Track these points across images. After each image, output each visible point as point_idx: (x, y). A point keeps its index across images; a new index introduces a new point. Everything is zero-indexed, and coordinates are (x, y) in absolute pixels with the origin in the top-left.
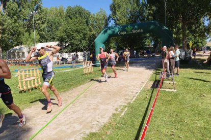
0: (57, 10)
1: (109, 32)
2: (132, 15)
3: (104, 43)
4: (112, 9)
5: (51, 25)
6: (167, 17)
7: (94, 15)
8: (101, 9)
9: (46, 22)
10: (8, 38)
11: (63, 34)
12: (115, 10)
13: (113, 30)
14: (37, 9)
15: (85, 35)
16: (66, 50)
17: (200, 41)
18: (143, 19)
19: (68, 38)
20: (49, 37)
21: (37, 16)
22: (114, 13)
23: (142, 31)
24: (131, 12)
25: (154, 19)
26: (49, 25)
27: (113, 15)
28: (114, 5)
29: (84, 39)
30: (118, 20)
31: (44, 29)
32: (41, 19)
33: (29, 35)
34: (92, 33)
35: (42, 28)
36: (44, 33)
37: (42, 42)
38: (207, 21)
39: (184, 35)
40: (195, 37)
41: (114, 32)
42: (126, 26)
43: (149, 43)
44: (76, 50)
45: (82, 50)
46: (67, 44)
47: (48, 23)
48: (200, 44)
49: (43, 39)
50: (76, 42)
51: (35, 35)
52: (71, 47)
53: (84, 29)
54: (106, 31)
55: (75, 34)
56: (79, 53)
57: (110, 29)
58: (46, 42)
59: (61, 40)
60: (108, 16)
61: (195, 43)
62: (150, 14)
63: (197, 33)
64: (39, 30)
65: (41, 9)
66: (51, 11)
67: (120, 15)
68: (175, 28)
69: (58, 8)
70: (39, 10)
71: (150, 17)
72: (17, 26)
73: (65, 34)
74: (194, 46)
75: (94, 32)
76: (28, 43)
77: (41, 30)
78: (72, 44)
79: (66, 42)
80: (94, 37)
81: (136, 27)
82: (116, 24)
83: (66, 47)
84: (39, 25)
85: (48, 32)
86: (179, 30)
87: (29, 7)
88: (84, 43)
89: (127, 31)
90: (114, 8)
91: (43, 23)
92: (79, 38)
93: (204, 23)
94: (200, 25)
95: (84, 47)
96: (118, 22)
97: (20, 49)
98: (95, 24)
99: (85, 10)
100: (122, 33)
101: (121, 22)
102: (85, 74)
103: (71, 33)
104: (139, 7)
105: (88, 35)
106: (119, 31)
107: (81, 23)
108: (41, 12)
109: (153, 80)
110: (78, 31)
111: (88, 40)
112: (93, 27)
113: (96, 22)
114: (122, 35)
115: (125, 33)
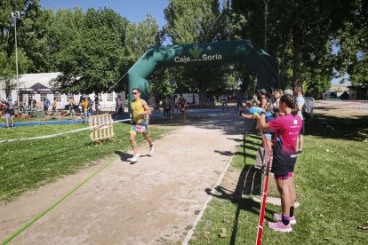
0: (69, 15)
1: (158, 56)
2: (204, 29)
3: (148, 78)
4: (167, 17)
5: (58, 42)
6: (268, 34)
7: (134, 26)
8: (148, 15)
9: (46, 36)
11: (69, 58)
12: (174, 17)
13: (164, 52)
14: (29, 9)
15: (111, 59)
16: (74, 89)
17: (320, 82)
18: (224, 38)
19: (80, 65)
20: (52, 63)
21: (28, 22)
22: (172, 24)
23: (220, 57)
24: (202, 24)
25: (244, 37)
26: (54, 41)
27: (169, 27)
28: (172, 11)
29: (111, 68)
30: (178, 37)
31: (41, 49)
32: (37, 30)
34: (129, 58)
35: (38, 46)
36: (41, 55)
37: (37, 72)
38: (337, 46)
39: (296, 70)
40: (314, 74)
41: (166, 56)
42: (191, 46)
43: (234, 83)
44: (98, 89)
45: (106, 90)
46: (78, 78)
47: (51, 37)
48: (320, 87)
49: (38, 66)
50: (93, 74)
51: (19, 55)
52: (84, 83)
53: (112, 49)
54: (151, 54)
55: (93, 59)
56: (104, 96)
57: (158, 51)
58: (47, 72)
59: (66, 68)
60: (160, 29)
61: (311, 86)
62: (237, 32)
63: (319, 66)
64: (28, 49)
65: (36, 9)
66: (59, 15)
67: (181, 28)
68: (281, 57)
70: (34, 13)
71: (236, 36)
73: (73, 57)
74: (310, 91)
75: (132, 56)
76: (5, 72)
77: (35, 50)
78: (86, 78)
79: (77, 73)
80: (131, 63)
81: (209, 48)
82: (174, 43)
83: (76, 82)
84: (31, 39)
85: (51, 53)
86: (286, 61)
87: (13, 5)
88: (112, 76)
90: (171, 15)
91: (40, 37)
92: (100, 65)
93: (331, 50)
94: (324, 52)
95: (110, 84)
96: (177, 40)
98: (136, 41)
99: (119, 17)
100: (182, 60)
101: (184, 40)
102: (95, 143)
103: (86, 55)
104: (217, 16)
105: (120, 62)
106: (176, 55)
107: (107, 38)
108: (37, 16)
109: (240, 166)
110: (99, 53)
111: (120, 70)
112: (133, 49)
113: (138, 39)
114: (182, 64)
115: (189, 59)
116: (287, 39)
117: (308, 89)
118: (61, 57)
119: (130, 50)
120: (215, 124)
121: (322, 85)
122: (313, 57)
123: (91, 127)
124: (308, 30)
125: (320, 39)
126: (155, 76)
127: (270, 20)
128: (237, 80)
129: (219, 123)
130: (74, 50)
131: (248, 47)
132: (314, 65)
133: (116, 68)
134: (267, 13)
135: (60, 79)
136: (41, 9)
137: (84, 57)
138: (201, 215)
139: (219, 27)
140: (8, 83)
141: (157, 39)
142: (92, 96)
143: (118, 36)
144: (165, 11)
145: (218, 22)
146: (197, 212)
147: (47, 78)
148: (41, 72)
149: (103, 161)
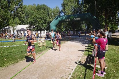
0: (32, 6)
1: (59, 19)
2: (74, 10)
3: (56, 26)
4: (62, 6)
5: (28, 15)
6: (96, 11)
7: (52, 9)
8: (56, 6)
9: (25, 13)
10: (1, 22)
12: (65, 6)
13: (62, 18)
14: (20, 5)
15: (45, 20)
16: (34, 30)
17: (114, 27)
18: (81, 12)
19: (35, 22)
20: (27, 22)
21: (19, 9)
22: (64, 9)
23: (80, 19)
24: (74, 8)
25: (88, 12)
28: (64, 4)
29: (45, 23)
31: (23, 18)
32: (22, 11)
33: (14, 20)
34: (50, 20)
35: (22, 16)
36: (23, 19)
37: (22, 25)
39: (106, 23)
40: (112, 24)
41: (62, 19)
42: (70, 16)
43: (84, 27)
44: (41, 30)
45: (43, 30)
46: (35, 26)
49: (22, 23)
50: (39, 25)
51: (17, 20)
52: (36, 28)
53: (45, 17)
54: (57, 18)
55: (39, 20)
56: (42, 32)
57: (59, 17)
58: (25, 24)
59: (31, 23)
60: (60, 10)
61: (111, 28)
62: (85, 10)
63: (114, 22)
64: (19, 17)
65: (22, 5)
66: (29, 7)
67: (67, 10)
68: (100, 18)
69: (33, 5)
71: (85, 12)
72: (7, 15)
73: (33, 20)
74: (111, 30)
75: (51, 19)
77: (22, 18)
78: (37, 26)
79: (34, 25)
80: (51, 21)
81: (76, 16)
82: (65, 15)
83: (34, 28)
84: (20, 14)
85: (26, 19)
86: (102, 20)
87: (15, 4)
88: (45, 26)
89: (70, 19)
90: (64, 6)
91: (23, 14)
92: (41, 22)
93: (118, 16)
95: (44, 28)
96: (66, 14)
97: (9, 28)
98: (52, 14)
99: (47, 7)
100: (67, 20)
101: (68, 14)
102: (40, 47)
103: (37, 19)
104: (79, 5)
105: (47, 21)
106: (65, 18)
107: (43, 14)
108: (22, 7)
109: (87, 55)
110: (41, 19)
111: (47, 24)
112: (52, 17)
113: (53, 14)
114: (67, 21)
115: (69, 20)
116: (103, 12)
117: (110, 29)
118: (29, 20)
119: (51, 17)
120: (78, 41)
121: (115, 28)
122: (112, 18)
123: (39, 42)
124: (110, 9)
125: (114, 12)
126: (58, 25)
127: (97, 6)
128: (85, 26)
129: (79, 41)
130: (33, 18)
131: (89, 16)
132: (112, 21)
133: (46, 23)
134: (96, 4)
135: (29, 27)
136: (23, 5)
137: (36, 19)
138: (74, 70)
139: (80, 9)
140: (13, 28)
141: (59, 13)
142: (39, 32)
143: (47, 13)
144: (62, 4)
145: (79, 7)
146: (72, 69)
147: (25, 27)
148: (23, 24)
149: (42, 52)
